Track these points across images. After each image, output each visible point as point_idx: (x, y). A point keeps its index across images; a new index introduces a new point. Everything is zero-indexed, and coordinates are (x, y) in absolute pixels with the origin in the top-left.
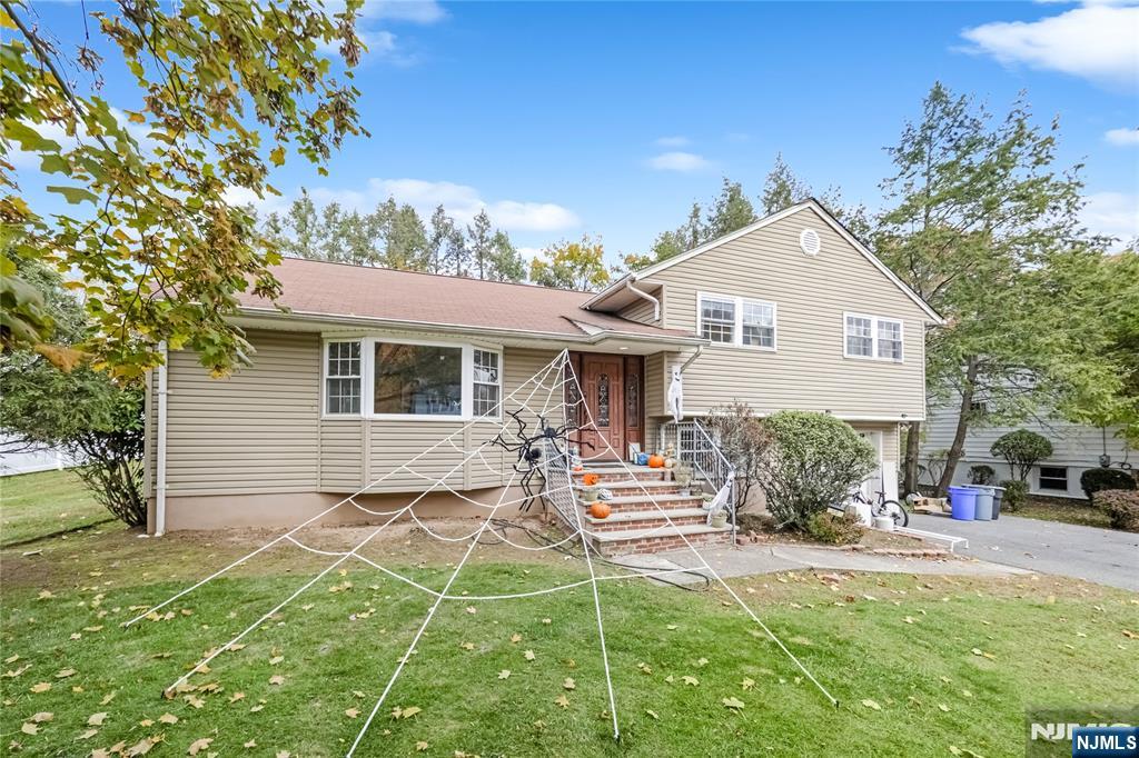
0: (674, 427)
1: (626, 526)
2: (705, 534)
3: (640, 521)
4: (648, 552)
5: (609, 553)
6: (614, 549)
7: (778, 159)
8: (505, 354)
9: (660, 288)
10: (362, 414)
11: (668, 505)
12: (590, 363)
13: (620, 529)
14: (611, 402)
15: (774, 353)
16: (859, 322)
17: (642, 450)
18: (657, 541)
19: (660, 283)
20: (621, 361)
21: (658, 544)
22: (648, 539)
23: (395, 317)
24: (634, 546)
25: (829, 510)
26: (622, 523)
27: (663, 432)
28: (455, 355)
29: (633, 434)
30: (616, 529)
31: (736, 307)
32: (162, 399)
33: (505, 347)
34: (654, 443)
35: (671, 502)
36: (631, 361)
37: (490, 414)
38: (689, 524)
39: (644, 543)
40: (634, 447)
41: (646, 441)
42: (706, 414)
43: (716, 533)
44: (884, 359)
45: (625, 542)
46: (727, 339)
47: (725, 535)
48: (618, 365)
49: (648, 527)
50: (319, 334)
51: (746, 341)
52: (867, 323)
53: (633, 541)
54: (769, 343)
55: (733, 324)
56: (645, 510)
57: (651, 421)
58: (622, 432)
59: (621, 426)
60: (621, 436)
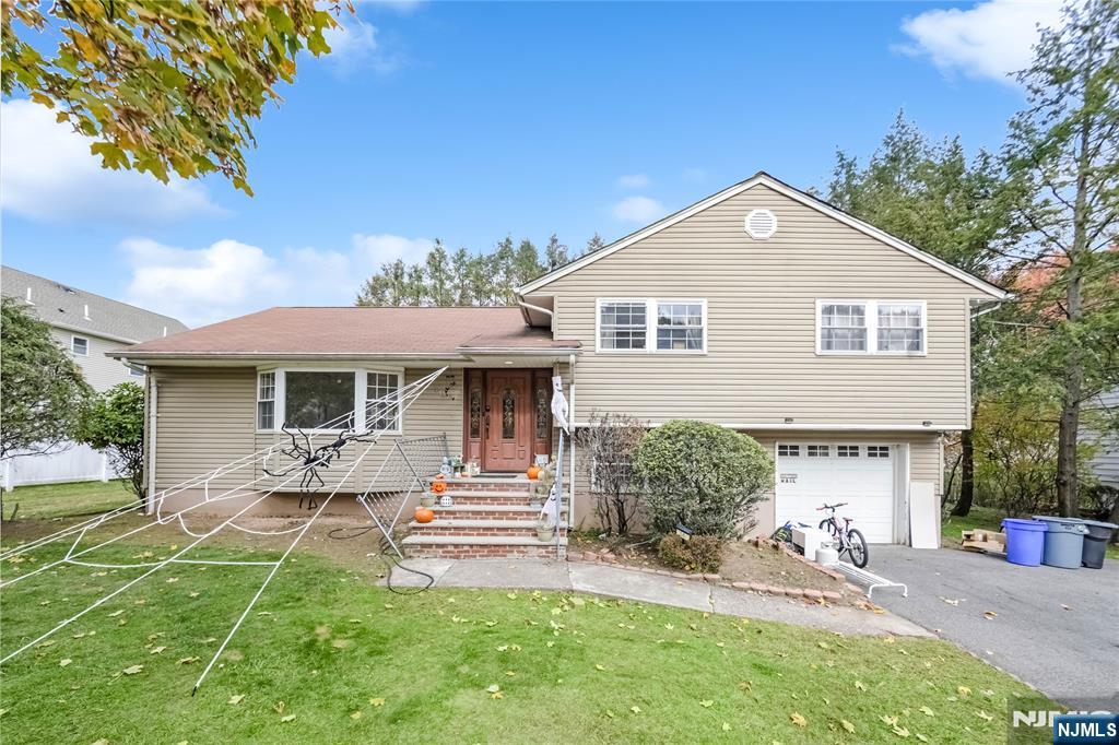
1: (447, 532)
2: (525, 546)
3: (464, 528)
4: (454, 558)
5: (411, 554)
6: (418, 551)
7: (899, 117)
8: (406, 375)
9: (552, 299)
10: (275, 430)
11: (511, 515)
12: (493, 379)
13: (441, 534)
14: (516, 415)
15: (704, 356)
16: (843, 310)
18: (466, 548)
19: (550, 294)
20: (528, 376)
21: (468, 551)
22: (456, 546)
23: (298, 349)
24: (441, 550)
25: (678, 532)
26: (442, 528)
28: (350, 377)
29: (540, 445)
30: (435, 534)
31: (648, 311)
32: (153, 420)
33: (406, 369)
35: (515, 513)
36: (539, 374)
37: (389, 428)
38: (520, 535)
39: (451, 548)
40: (541, 458)
43: (539, 546)
44: (892, 352)
45: (430, 546)
46: (640, 344)
47: (550, 549)
48: (524, 378)
49: (473, 535)
50: (254, 368)
51: (662, 344)
52: (859, 311)
53: (438, 546)
54: (699, 345)
55: (645, 328)
56: (481, 519)
58: (528, 444)
59: (528, 438)
60: (527, 448)
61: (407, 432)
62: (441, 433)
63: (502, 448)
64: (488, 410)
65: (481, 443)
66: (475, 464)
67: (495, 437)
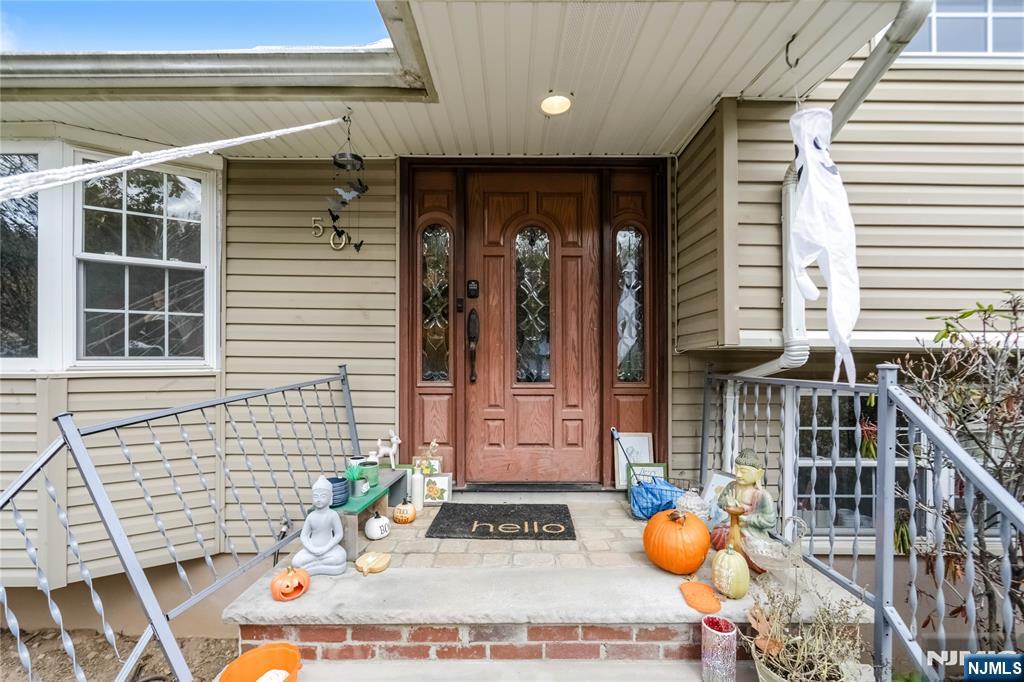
0: (772, 390)
14: (556, 311)
17: (660, 455)
20: (588, 185)
27: (731, 399)
29: (629, 403)
33: (229, 164)
34: (700, 436)
36: (621, 180)
40: (634, 446)
41: (673, 429)
42: (928, 340)
48: (580, 196)
57: (695, 365)
58: (592, 399)
59: (591, 384)
60: (589, 411)
61: (234, 365)
62: (332, 366)
63: (516, 411)
64: (473, 295)
65: (453, 396)
66: (436, 464)
67: (495, 377)
